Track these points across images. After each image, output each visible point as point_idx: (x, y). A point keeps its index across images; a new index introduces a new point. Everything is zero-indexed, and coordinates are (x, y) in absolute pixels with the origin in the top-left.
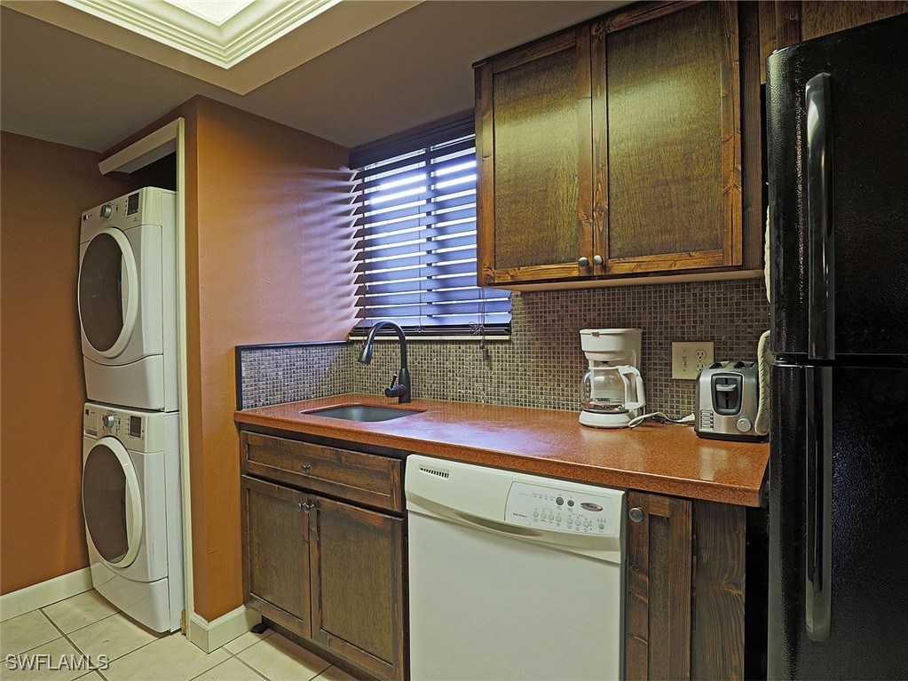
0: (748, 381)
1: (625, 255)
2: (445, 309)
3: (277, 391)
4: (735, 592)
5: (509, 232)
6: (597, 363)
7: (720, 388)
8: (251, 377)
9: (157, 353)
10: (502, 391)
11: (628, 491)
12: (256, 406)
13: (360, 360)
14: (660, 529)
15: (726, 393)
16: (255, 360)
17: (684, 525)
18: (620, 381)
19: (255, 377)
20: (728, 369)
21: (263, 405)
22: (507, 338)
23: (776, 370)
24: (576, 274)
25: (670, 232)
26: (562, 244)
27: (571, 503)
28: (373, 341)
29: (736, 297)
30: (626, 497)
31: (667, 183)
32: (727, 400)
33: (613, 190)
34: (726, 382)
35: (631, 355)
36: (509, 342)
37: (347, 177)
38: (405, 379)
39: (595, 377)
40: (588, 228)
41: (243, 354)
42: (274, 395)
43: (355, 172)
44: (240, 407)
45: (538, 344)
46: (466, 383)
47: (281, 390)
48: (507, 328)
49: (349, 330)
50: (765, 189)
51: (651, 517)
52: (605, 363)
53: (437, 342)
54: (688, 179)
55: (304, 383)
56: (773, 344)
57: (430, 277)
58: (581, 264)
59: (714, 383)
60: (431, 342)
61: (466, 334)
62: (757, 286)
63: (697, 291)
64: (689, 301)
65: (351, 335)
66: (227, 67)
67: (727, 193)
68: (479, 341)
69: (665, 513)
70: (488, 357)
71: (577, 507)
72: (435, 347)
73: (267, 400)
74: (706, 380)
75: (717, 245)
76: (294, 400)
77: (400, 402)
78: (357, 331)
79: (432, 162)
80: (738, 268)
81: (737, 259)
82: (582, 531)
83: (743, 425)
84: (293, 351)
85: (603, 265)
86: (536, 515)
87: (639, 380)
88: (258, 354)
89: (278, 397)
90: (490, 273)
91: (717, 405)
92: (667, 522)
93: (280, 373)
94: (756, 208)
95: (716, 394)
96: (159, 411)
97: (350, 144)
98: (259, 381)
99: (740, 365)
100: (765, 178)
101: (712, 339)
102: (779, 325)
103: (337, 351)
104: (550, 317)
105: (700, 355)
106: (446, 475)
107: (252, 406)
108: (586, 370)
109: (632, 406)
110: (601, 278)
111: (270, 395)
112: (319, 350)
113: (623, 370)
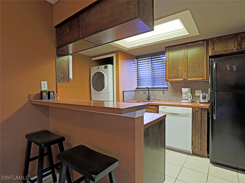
0: (207, 95)
1: (190, 78)
2: (154, 85)
4: (206, 119)
5: (171, 73)
6: (184, 93)
7: (203, 96)
10: (166, 98)
11: (193, 108)
14: (197, 112)
15: (204, 97)
17: (200, 111)
18: (188, 96)
20: (204, 94)
22: (167, 89)
23: (211, 92)
24: (182, 80)
25: (196, 75)
26: (180, 76)
27: (185, 110)
28: (146, 90)
29: (205, 83)
30: (192, 108)
31: (196, 68)
32: (204, 98)
33: (188, 68)
34: (204, 95)
35: (189, 92)
36: (168, 90)
38: (149, 97)
39: (184, 95)
40: (184, 74)
41: (124, 92)
43: (136, 60)
44: (124, 101)
45: (173, 91)
46: (160, 97)
48: (167, 88)
49: (136, 88)
50: (209, 72)
51: (196, 111)
52: (186, 93)
53: (154, 90)
54: (199, 68)
55: (131, 97)
56: (210, 90)
57: (152, 79)
58: (183, 79)
59: (202, 96)
60: (153, 90)
61: (160, 89)
62: (208, 82)
63: (199, 82)
64: (198, 84)
65: (136, 89)
66: (128, 48)
67: (204, 70)
68: (162, 90)
69: (197, 110)
70: (164, 93)
71: (186, 110)
72: (153, 91)
74: (201, 95)
75: (203, 77)
77: (148, 100)
78: (137, 88)
79: (152, 60)
80: (206, 80)
81: (206, 79)
82: (187, 113)
83: (207, 101)
84: (129, 92)
85: (187, 79)
86: (180, 112)
87: (191, 95)
88: (126, 92)
89: (128, 99)
90: (168, 79)
91: (203, 99)
92: (198, 111)
94: (208, 72)
95: (203, 97)
97: (136, 55)
98: (126, 97)
99: (206, 93)
100: (209, 70)
101: (202, 90)
102: (211, 87)
103: (134, 92)
104: (175, 86)
105: (200, 92)
106: (166, 108)
108: (182, 94)
109: (190, 99)
110: (186, 81)
112: (132, 92)
113: (189, 94)
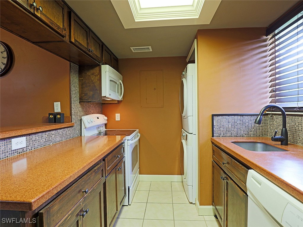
3: (228, 132)
8: (218, 126)
9: (191, 115)
12: (219, 136)
13: (255, 123)
16: (219, 120)
19: (219, 126)
21: (222, 136)
37: (265, 40)
38: (285, 133)
41: (215, 117)
42: (227, 133)
43: (270, 37)
44: (213, 136)
47: (230, 132)
55: (241, 130)
65: (267, 111)
66: (198, 17)
73: (224, 135)
76: (236, 136)
77: (281, 144)
84: (236, 117)
88: (220, 117)
89: (229, 134)
93: (230, 125)
96: (192, 134)
98: (221, 127)
106: (260, 184)
107: (218, 136)
111: (225, 133)
112: (249, 117)
